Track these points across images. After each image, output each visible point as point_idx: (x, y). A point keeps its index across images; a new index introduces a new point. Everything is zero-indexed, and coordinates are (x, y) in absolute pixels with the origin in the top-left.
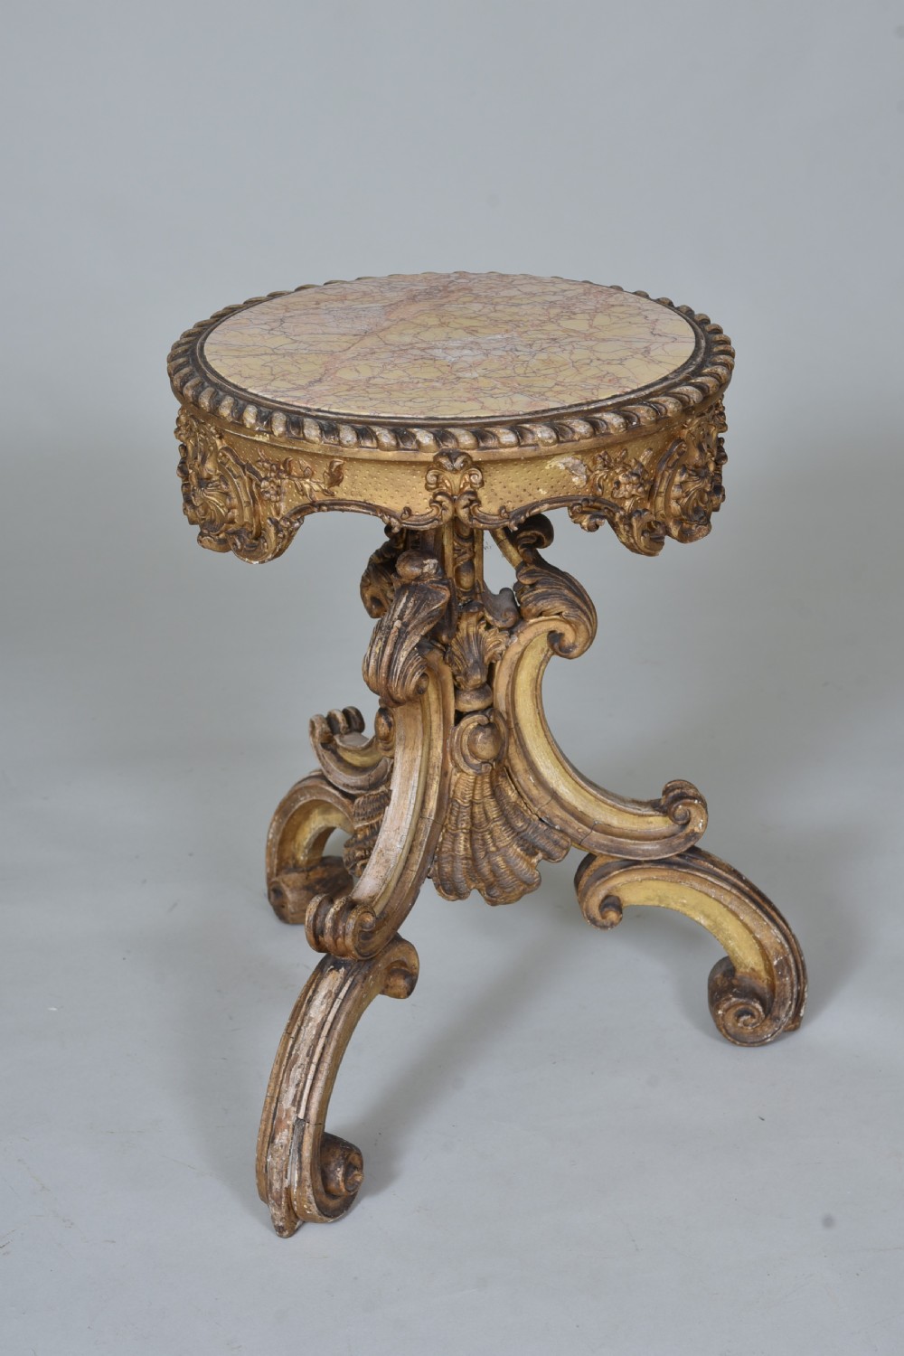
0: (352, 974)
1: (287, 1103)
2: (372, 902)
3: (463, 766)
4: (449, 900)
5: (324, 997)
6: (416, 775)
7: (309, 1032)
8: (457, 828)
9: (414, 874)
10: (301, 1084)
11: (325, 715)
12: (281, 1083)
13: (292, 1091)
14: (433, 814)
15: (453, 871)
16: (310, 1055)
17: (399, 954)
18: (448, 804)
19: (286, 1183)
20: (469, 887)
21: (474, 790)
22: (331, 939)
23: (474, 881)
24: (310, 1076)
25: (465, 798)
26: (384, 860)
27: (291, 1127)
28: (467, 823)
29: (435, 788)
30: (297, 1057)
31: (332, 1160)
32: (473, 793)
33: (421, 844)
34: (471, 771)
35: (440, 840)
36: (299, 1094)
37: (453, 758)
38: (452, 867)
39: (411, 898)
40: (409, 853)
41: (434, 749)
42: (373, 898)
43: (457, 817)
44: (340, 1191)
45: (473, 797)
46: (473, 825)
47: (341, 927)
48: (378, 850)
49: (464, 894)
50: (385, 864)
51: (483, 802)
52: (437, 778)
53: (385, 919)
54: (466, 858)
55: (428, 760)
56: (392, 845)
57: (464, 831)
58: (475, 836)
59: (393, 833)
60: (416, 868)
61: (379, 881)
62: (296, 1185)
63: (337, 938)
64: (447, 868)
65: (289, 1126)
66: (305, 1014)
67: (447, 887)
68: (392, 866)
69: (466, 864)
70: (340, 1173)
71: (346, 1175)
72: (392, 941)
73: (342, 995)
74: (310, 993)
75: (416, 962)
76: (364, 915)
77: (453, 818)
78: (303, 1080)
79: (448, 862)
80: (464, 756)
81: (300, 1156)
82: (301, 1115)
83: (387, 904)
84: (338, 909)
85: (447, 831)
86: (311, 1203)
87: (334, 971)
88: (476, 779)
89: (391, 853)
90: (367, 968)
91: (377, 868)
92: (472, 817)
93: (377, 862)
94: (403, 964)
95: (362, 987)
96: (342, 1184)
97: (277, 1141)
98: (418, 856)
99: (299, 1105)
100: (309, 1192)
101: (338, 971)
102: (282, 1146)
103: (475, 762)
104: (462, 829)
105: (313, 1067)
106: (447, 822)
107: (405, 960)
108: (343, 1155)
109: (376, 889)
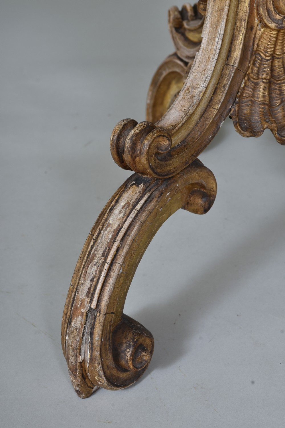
0: (150, 190)
1: (82, 295)
2: (173, 129)
3: (266, 20)
4: (244, 136)
5: (123, 208)
6: (223, 23)
7: (107, 235)
8: (258, 79)
9: (216, 112)
10: (95, 280)
11: (180, 9)
12: (80, 277)
13: (87, 284)
14: (237, 62)
15: (251, 113)
16: (105, 255)
17: (198, 178)
18: (252, 56)
19: (80, 359)
20: (263, 127)
21: (275, 45)
22: (130, 157)
23: (267, 122)
24: (104, 274)
25: (267, 52)
26: (189, 96)
27: (85, 314)
28: (267, 74)
29: (240, 38)
30: (95, 255)
31: (124, 341)
32: (275, 48)
33: (224, 87)
34: (273, 25)
35: (243, 85)
36: (93, 287)
37: (258, 14)
38: (251, 110)
39: (211, 133)
40: (214, 94)
41: (243, 4)
42: (174, 126)
43: (259, 68)
44: (129, 367)
45: (274, 51)
46: (272, 76)
47: (139, 148)
48: (186, 88)
49: (258, 132)
50: (189, 100)
51: (283, 58)
52: (243, 31)
53: (185, 146)
54: (264, 104)
55: (237, 13)
56: (197, 84)
57: (264, 80)
58: (273, 87)
59: (199, 74)
60: (218, 106)
61: (182, 113)
62: (88, 361)
63: (136, 157)
64: (246, 110)
65: (82, 313)
66: (106, 220)
67: (243, 126)
68: (195, 101)
69: (263, 108)
70: (129, 353)
71: (134, 355)
72: (190, 166)
73: (138, 207)
74: (113, 203)
75: (214, 186)
76: (160, 139)
77: (256, 69)
78: (97, 276)
79: (248, 106)
80: (268, 11)
81: (92, 339)
82: (93, 306)
83: (189, 134)
84: (138, 131)
85: (249, 79)
86: (101, 377)
87: (134, 186)
88: (277, 35)
89: (196, 91)
90: (165, 186)
91: (182, 103)
92: (272, 70)
93: (183, 98)
94: (202, 186)
95: (158, 202)
96: (130, 363)
97: (73, 324)
98: (221, 97)
99: (92, 297)
100: (99, 368)
101: (138, 186)
102: (76, 329)
103: (278, 17)
104: (262, 79)
105: (106, 266)
106: (250, 71)
107: (204, 183)
108: (133, 339)
109: (178, 120)
